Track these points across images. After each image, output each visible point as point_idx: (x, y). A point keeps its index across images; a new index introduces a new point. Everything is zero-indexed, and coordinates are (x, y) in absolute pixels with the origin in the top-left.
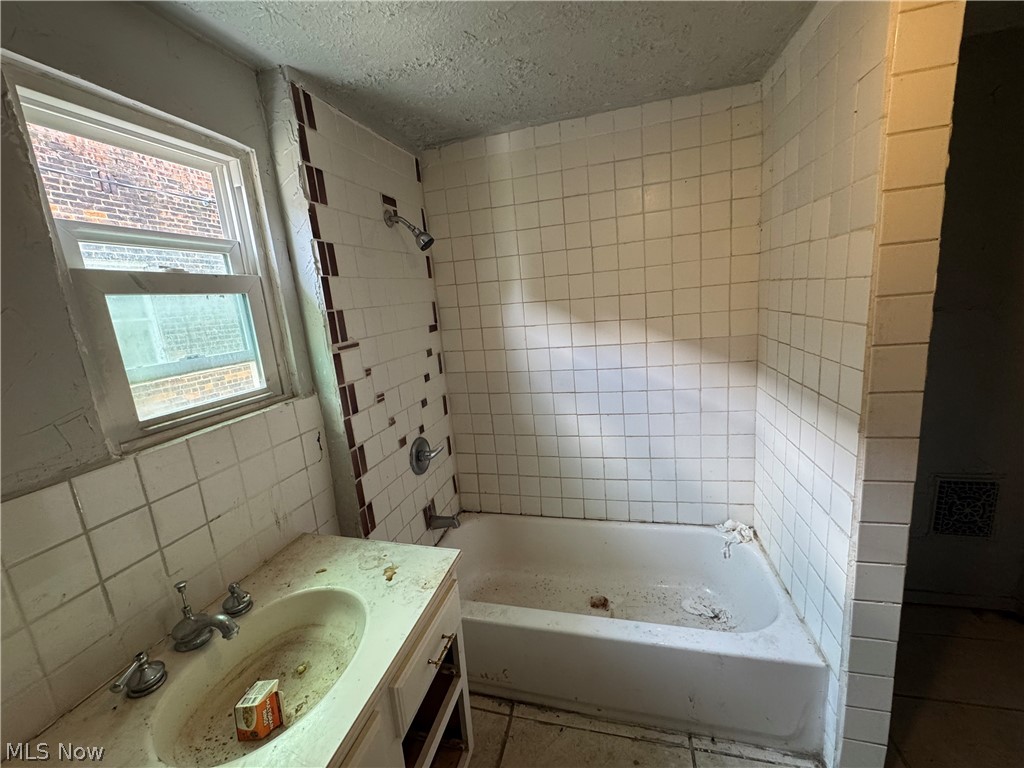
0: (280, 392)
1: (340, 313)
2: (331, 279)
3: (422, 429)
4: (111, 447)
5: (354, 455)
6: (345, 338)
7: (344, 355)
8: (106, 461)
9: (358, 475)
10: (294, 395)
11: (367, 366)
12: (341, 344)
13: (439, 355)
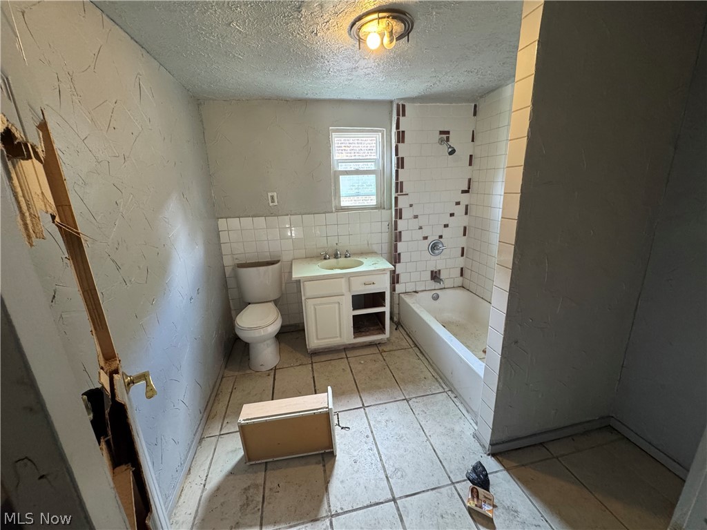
0: (380, 207)
1: (402, 183)
2: (400, 170)
3: (441, 237)
4: (334, 209)
5: (396, 233)
6: (402, 191)
7: (399, 198)
8: (332, 212)
9: (396, 241)
10: (384, 208)
11: (411, 203)
12: (399, 193)
13: (467, 206)
